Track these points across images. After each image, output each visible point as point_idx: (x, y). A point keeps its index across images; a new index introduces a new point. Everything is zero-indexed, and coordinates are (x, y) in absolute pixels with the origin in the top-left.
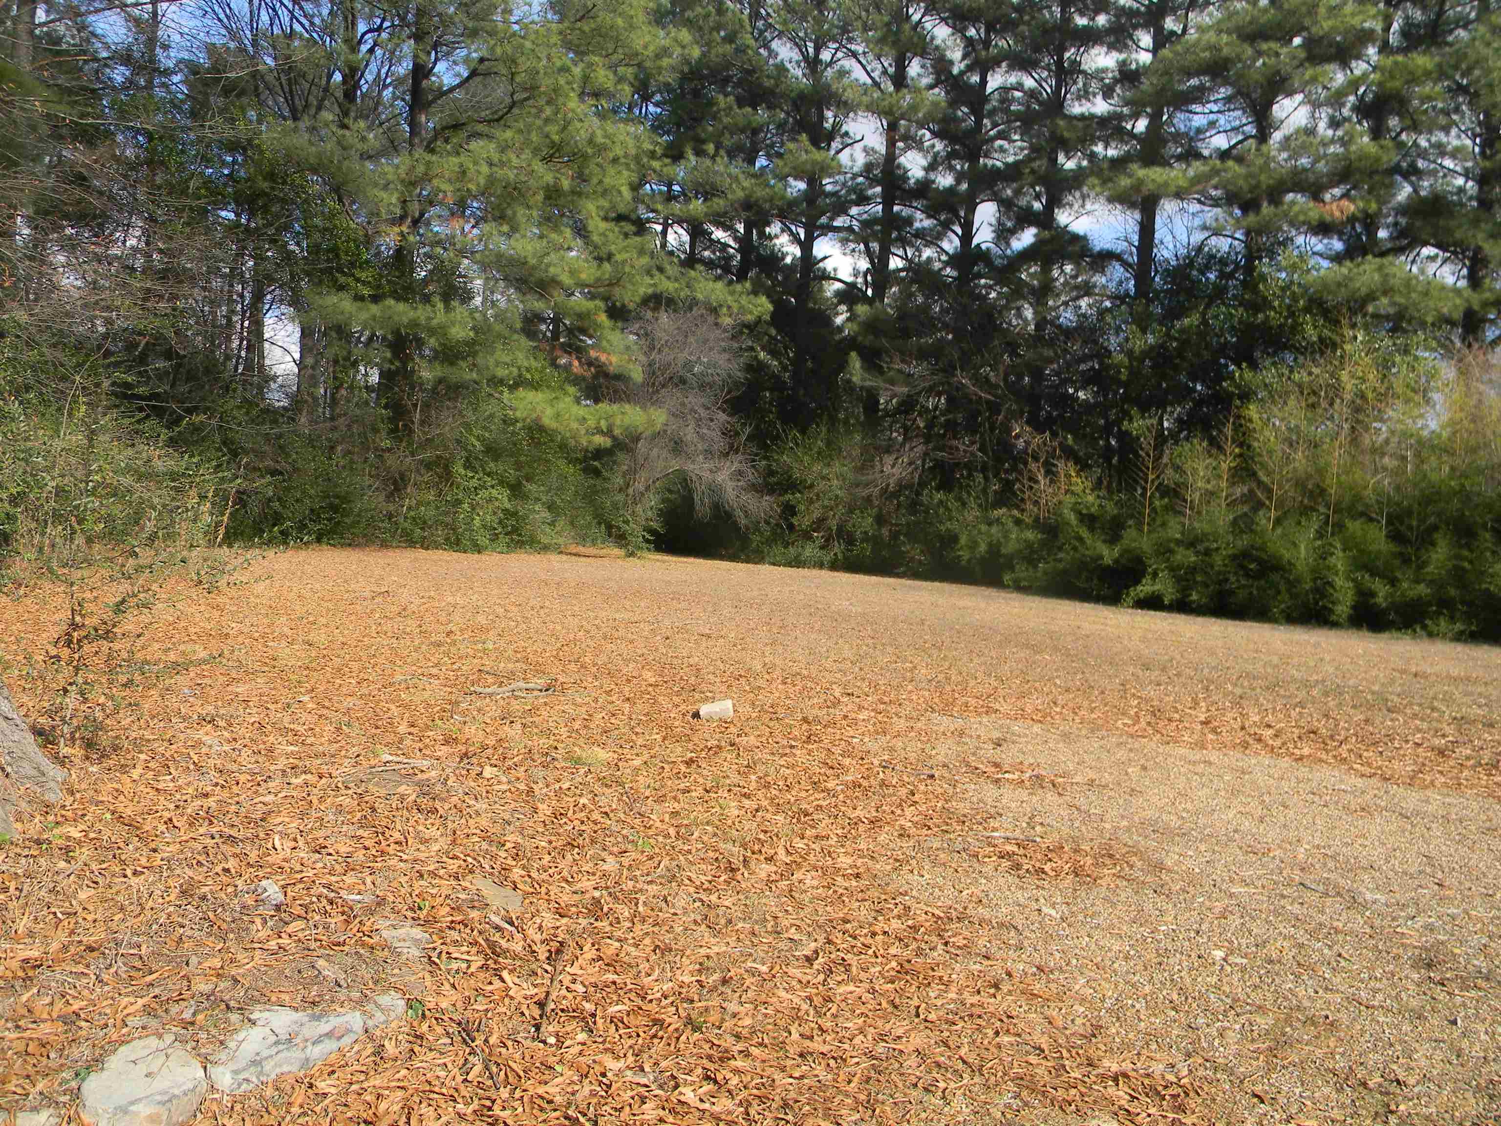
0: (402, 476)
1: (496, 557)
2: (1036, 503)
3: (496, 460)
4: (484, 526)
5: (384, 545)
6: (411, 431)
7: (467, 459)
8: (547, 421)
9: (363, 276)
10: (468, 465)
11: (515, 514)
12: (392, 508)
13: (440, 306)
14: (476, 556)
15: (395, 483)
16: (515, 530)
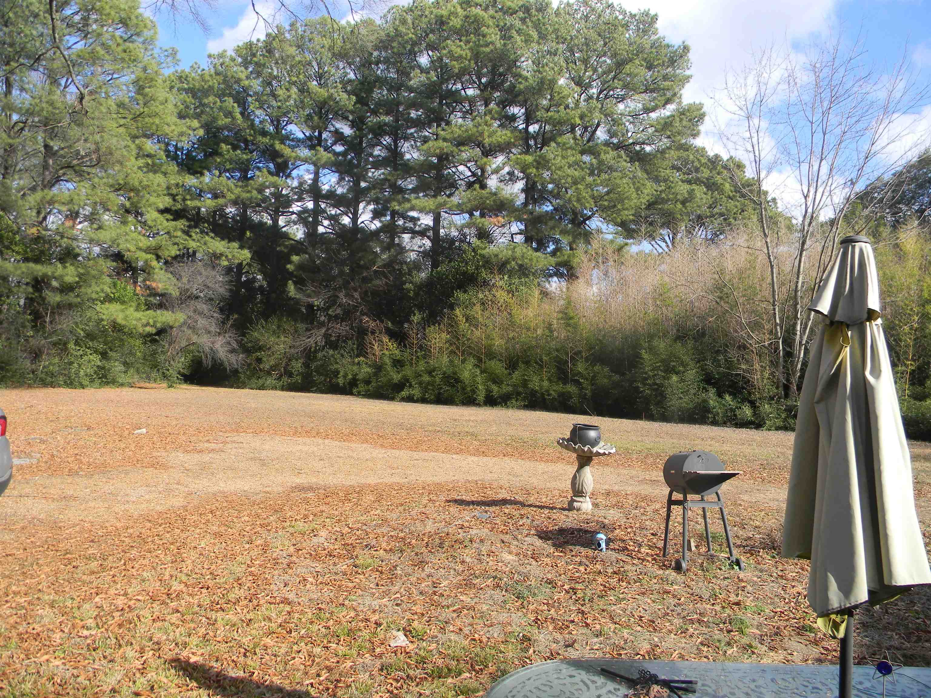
0: (40, 350)
1: (93, 390)
2: (374, 354)
3: (92, 340)
4: (86, 375)
5: (30, 386)
6: (44, 327)
7: (76, 341)
8: (120, 320)
9: (17, 249)
10: (77, 343)
11: (103, 368)
12: (34, 366)
13: (59, 265)
14: (82, 390)
15: (36, 353)
16: (105, 376)
